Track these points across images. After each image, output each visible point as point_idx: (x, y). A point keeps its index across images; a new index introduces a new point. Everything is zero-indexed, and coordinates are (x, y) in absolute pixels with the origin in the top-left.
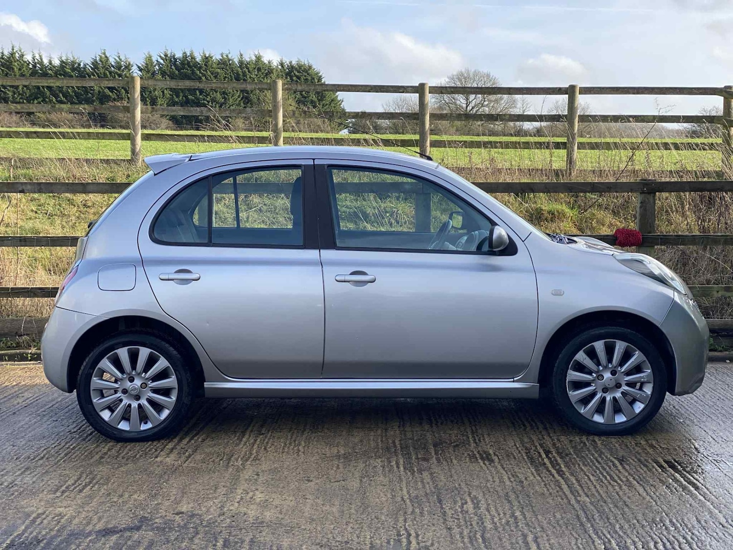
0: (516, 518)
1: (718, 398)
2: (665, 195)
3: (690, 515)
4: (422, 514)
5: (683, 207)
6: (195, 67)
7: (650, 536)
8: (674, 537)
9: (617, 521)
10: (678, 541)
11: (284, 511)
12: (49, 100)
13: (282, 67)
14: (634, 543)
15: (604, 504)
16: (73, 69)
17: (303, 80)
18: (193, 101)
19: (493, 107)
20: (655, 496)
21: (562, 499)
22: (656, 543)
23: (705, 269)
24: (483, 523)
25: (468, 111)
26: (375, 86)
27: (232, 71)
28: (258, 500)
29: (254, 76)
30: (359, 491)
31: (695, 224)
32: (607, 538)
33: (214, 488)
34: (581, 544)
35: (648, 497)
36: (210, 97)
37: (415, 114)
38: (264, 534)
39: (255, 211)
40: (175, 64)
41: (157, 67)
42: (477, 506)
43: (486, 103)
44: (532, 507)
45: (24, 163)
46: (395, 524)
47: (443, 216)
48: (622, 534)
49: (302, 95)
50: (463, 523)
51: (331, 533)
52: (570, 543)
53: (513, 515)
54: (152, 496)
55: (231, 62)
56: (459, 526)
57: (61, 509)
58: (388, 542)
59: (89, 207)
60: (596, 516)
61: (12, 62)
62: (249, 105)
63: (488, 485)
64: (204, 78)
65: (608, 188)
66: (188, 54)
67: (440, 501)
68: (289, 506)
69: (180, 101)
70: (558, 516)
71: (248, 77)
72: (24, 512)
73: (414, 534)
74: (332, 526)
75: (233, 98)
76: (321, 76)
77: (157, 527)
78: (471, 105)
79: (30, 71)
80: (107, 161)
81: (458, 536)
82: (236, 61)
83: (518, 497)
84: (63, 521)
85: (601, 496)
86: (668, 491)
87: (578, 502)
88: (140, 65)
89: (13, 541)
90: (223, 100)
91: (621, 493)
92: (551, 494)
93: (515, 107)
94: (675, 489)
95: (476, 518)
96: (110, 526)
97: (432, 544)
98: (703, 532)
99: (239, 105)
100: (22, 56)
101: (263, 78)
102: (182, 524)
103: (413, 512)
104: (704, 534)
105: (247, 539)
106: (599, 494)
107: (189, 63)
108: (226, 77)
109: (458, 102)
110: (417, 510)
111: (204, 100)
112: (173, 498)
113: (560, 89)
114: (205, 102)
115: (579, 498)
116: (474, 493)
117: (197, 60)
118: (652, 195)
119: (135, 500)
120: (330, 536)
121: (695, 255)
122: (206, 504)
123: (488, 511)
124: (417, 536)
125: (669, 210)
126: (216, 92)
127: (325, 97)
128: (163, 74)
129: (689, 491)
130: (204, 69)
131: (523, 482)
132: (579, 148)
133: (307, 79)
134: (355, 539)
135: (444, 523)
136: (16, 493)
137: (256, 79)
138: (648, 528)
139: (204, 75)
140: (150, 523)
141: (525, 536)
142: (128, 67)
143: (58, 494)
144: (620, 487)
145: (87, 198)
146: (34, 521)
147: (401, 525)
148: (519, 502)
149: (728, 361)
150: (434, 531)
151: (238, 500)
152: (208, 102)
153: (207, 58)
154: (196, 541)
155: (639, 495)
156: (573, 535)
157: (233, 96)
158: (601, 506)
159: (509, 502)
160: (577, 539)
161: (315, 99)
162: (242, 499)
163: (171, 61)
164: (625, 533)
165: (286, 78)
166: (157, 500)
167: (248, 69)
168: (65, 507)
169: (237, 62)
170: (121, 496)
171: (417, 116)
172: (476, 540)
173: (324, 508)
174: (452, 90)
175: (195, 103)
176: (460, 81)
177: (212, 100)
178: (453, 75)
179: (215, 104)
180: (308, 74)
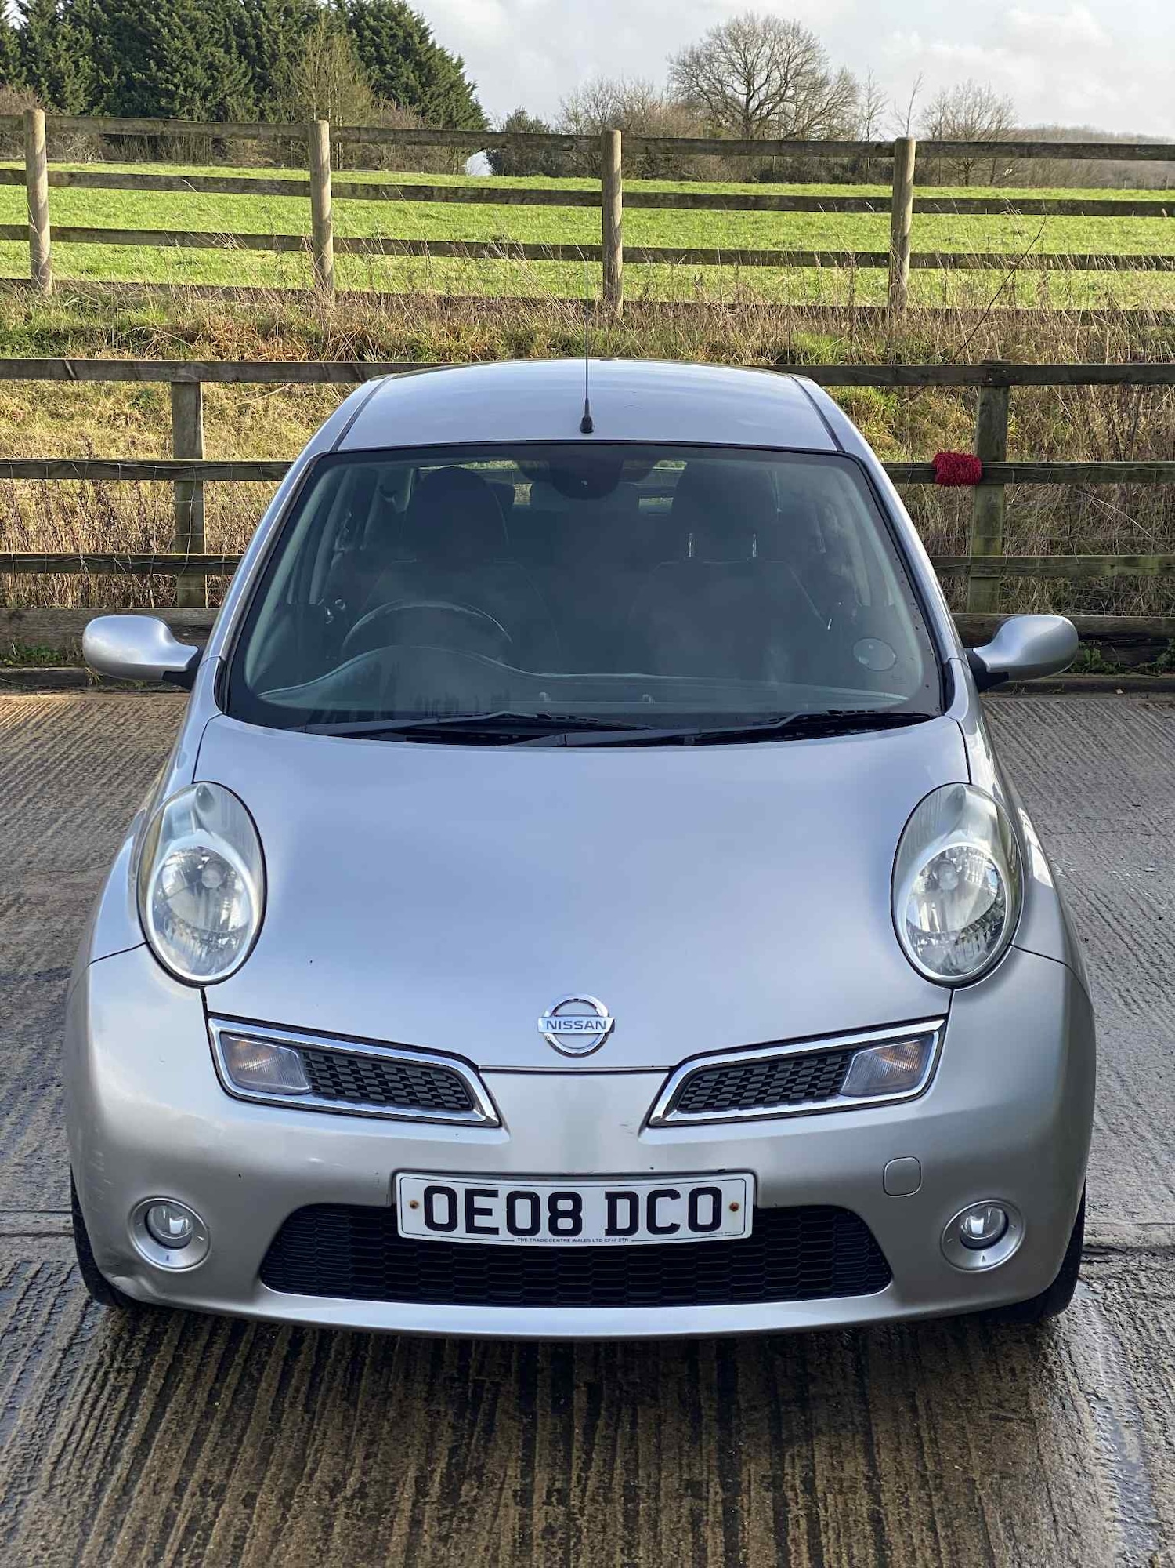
1: (1067, 759)
2: (1025, 389)
6: (145, 7)
13: (340, 6)
17: (385, 38)
18: (142, 83)
19: (805, 101)
25: (751, 111)
27: (229, 15)
36: (181, 74)
39: (279, 394)
41: (61, 5)
43: (790, 93)
49: (383, 72)
62: (267, 94)
64: (165, 32)
65: (923, 376)
69: (114, 83)
71: (264, 29)
75: (231, 78)
76: (426, 29)
78: (756, 96)
90: (209, 83)
99: (245, 93)
101: (298, 33)
108: (215, 29)
109: (729, 91)
111: (167, 81)
114: (171, 87)
118: (1002, 390)
126: (194, 64)
127: (435, 77)
128: (76, 20)
130: (166, 11)
132: (912, 265)
133: (394, 36)
137: (281, 35)
139: (167, 25)
149: (1120, 692)
152: (177, 86)
157: (230, 73)
161: (413, 81)
165: (349, 33)
167: (263, 11)
171: (597, 199)
174: (668, 145)
175: (147, 89)
176: (735, 42)
177: (185, 81)
178: (719, 29)
179: (193, 93)
180: (398, 24)
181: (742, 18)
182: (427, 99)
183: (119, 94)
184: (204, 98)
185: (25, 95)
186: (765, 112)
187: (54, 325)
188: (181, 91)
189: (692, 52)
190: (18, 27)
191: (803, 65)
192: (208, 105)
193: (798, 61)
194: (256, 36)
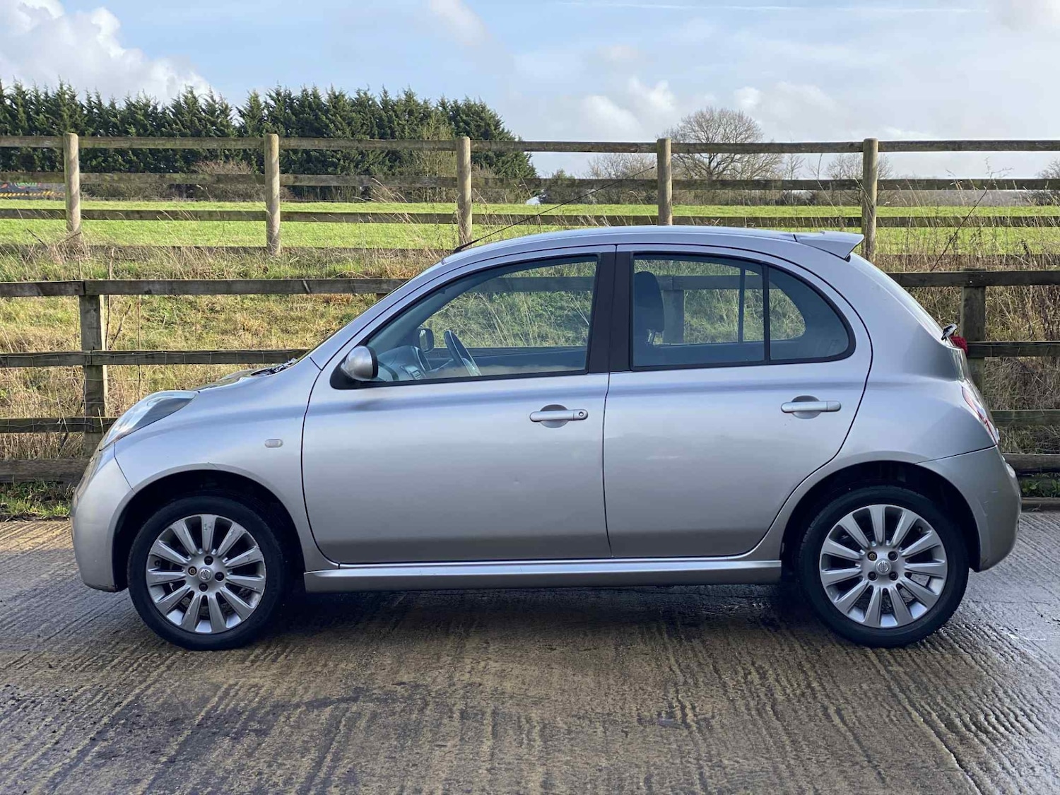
0: (813, 689)
2: (999, 289)
3: (1029, 686)
4: (696, 684)
5: (1024, 306)
6: (319, 111)
7: (979, 708)
8: (1009, 709)
9: (939, 693)
10: (1014, 713)
11: (527, 681)
12: (114, 159)
13: (444, 108)
14: (960, 716)
15: (921, 674)
16: (146, 115)
19: (748, 161)
20: (986, 665)
21: (869, 669)
22: (986, 716)
23: (1054, 388)
24: (772, 695)
25: (712, 169)
26: (597, 144)
27: (373, 115)
28: (493, 670)
29: (404, 122)
30: (615, 660)
31: (1039, 328)
32: (926, 710)
33: (435, 657)
34: (895, 716)
35: (978, 667)
36: (342, 153)
37: (653, 181)
38: (508, 705)
40: (291, 107)
41: (266, 111)
42: (763, 676)
43: (737, 157)
44: (832, 677)
45: (124, 252)
46: (664, 695)
47: (695, 320)
48: (945, 706)
50: (747, 694)
51: (589, 704)
52: (881, 716)
53: (809, 686)
54: (363, 666)
55: (370, 102)
56: (743, 698)
57: (256, 680)
58: (659, 714)
59: (217, 312)
60: (912, 686)
61: (60, 106)
62: (397, 163)
63: (776, 654)
64: (332, 126)
65: (921, 280)
66: (310, 93)
67: (716, 671)
68: (532, 676)
70: (865, 686)
71: (396, 123)
72: (212, 684)
73: (689, 706)
74: (589, 698)
75: (374, 154)
76: (498, 121)
77: (377, 698)
78: (715, 159)
79: (86, 118)
80: (235, 250)
81: (743, 709)
82: (378, 101)
83: (814, 666)
84: (261, 691)
85: (918, 666)
86: (1003, 660)
87: (889, 672)
88: (242, 109)
89: (208, 713)
90: (359, 158)
91: (943, 662)
92: (855, 663)
93: (781, 162)
94: (1012, 657)
95: (764, 689)
96: (320, 697)
97: (713, 717)
98: (1045, 704)
99: (383, 163)
100: (73, 97)
101: (417, 125)
102: (406, 694)
103: (685, 683)
104: (1046, 706)
105: (489, 711)
106: (916, 664)
107: (310, 103)
108: (364, 124)
110: (690, 681)
111: (333, 157)
112: (388, 668)
113: (852, 145)
114: (334, 160)
115: (890, 668)
116: (758, 663)
117: (323, 100)
118: (980, 289)
119: (344, 670)
120: (588, 707)
121: (1040, 370)
122: (430, 674)
123: (778, 682)
124: (693, 708)
125: (1005, 309)
128: (275, 120)
129: (1029, 659)
130: (332, 113)
131: (819, 651)
132: (879, 225)
133: (479, 126)
134: (619, 711)
135: (724, 694)
136: (196, 663)
137: (406, 127)
138: (976, 700)
139: (333, 122)
140: (368, 694)
141: (825, 709)
142: (225, 111)
143: (248, 663)
144: (943, 656)
145: (214, 300)
146: (227, 693)
147: (672, 696)
148: (816, 672)
150: (714, 702)
151: (468, 670)
152: (339, 160)
153: (336, 97)
154: (428, 712)
155: (966, 664)
156: (885, 708)
158: (919, 676)
159: (803, 672)
160: (889, 712)
162: (473, 668)
163: (285, 102)
164: (948, 705)
165: (450, 124)
166: (370, 669)
167: (395, 112)
168: (261, 678)
169: (379, 103)
170: (325, 665)
171: (654, 184)
172: (766, 712)
173: (576, 679)
174: (703, 147)
175: (320, 162)
176: (700, 125)
177: (344, 157)
178: (689, 117)
179: (349, 163)
180: (481, 118)
181: (704, 111)
182: (500, 164)
183: (301, 164)
184: (356, 166)
185: (241, 167)
186: (721, 169)
187: (283, 274)
188: (342, 162)
189: (672, 132)
190: (238, 125)
191: (746, 138)
192: (359, 171)
193: (743, 136)
194: (390, 128)
